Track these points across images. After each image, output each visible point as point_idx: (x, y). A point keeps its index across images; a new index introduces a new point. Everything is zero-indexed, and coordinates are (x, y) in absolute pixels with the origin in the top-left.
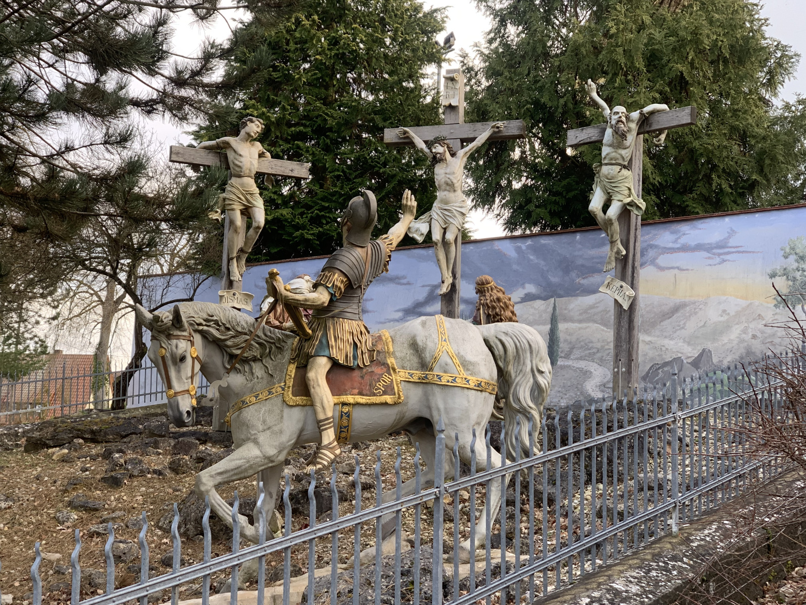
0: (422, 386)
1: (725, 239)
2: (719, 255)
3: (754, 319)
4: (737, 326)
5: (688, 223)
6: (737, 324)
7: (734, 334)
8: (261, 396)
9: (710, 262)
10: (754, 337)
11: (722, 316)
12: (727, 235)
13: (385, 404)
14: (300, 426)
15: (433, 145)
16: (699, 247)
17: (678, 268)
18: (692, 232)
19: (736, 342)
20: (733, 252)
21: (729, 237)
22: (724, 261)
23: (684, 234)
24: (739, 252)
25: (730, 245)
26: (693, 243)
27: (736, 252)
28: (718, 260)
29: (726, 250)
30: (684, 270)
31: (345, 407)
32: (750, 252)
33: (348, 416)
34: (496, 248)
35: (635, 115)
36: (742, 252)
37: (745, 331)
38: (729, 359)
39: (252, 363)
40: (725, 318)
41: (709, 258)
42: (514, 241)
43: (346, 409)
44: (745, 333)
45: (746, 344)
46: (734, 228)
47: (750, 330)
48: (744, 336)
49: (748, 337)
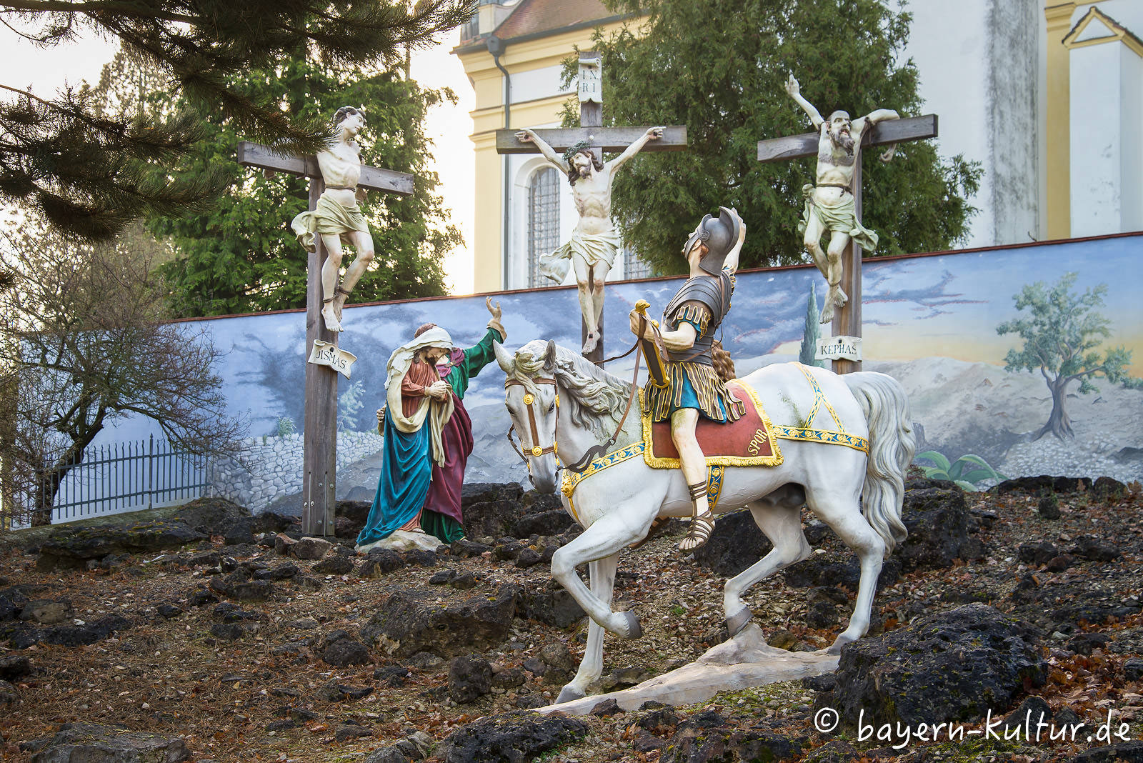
0: (797, 444)
1: (939, 285)
2: (932, 305)
3: (979, 386)
4: (957, 394)
5: (890, 264)
6: (957, 391)
7: (952, 405)
8: (616, 458)
9: (920, 313)
10: (979, 407)
11: (936, 382)
12: (941, 280)
13: (764, 466)
14: (664, 494)
15: (574, 154)
16: (902, 296)
17: (876, 322)
18: (894, 276)
19: (955, 414)
20: (949, 302)
21: (944, 283)
22: (938, 313)
23: (884, 279)
24: (957, 302)
25: (945, 292)
26: (896, 290)
27: (954, 302)
28: (928, 311)
29: (940, 299)
30: (884, 324)
31: (715, 470)
32: (972, 302)
33: (719, 481)
34: (617, 295)
35: (859, 123)
36: (962, 302)
37: (966, 400)
38: (946, 435)
39: (601, 417)
40: (941, 384)
41: (918, 309)
42: (641, 286)
43: (716, 473)
44: (967, 403)
45: (968, 417)
46: (950, 271)
47: (973, 399)
48: (966, 406)
49: (970, 408)
